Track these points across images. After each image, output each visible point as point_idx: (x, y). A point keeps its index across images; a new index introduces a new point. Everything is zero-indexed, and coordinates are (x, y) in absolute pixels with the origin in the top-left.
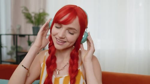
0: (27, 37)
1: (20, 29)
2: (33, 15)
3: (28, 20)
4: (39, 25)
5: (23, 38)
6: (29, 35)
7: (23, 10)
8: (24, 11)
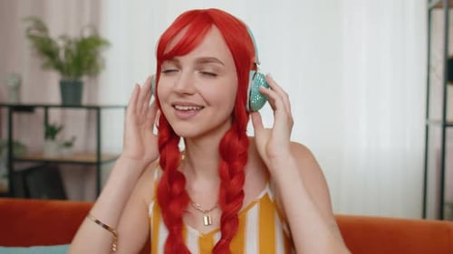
0: (40, 112)
1: (17, 88)
2: (61, 43)
3: (46, 59)
4: (79, 74)
5: (25, 117)
6: (47, 107)
7: (29, 30)
8: (34, 32)
